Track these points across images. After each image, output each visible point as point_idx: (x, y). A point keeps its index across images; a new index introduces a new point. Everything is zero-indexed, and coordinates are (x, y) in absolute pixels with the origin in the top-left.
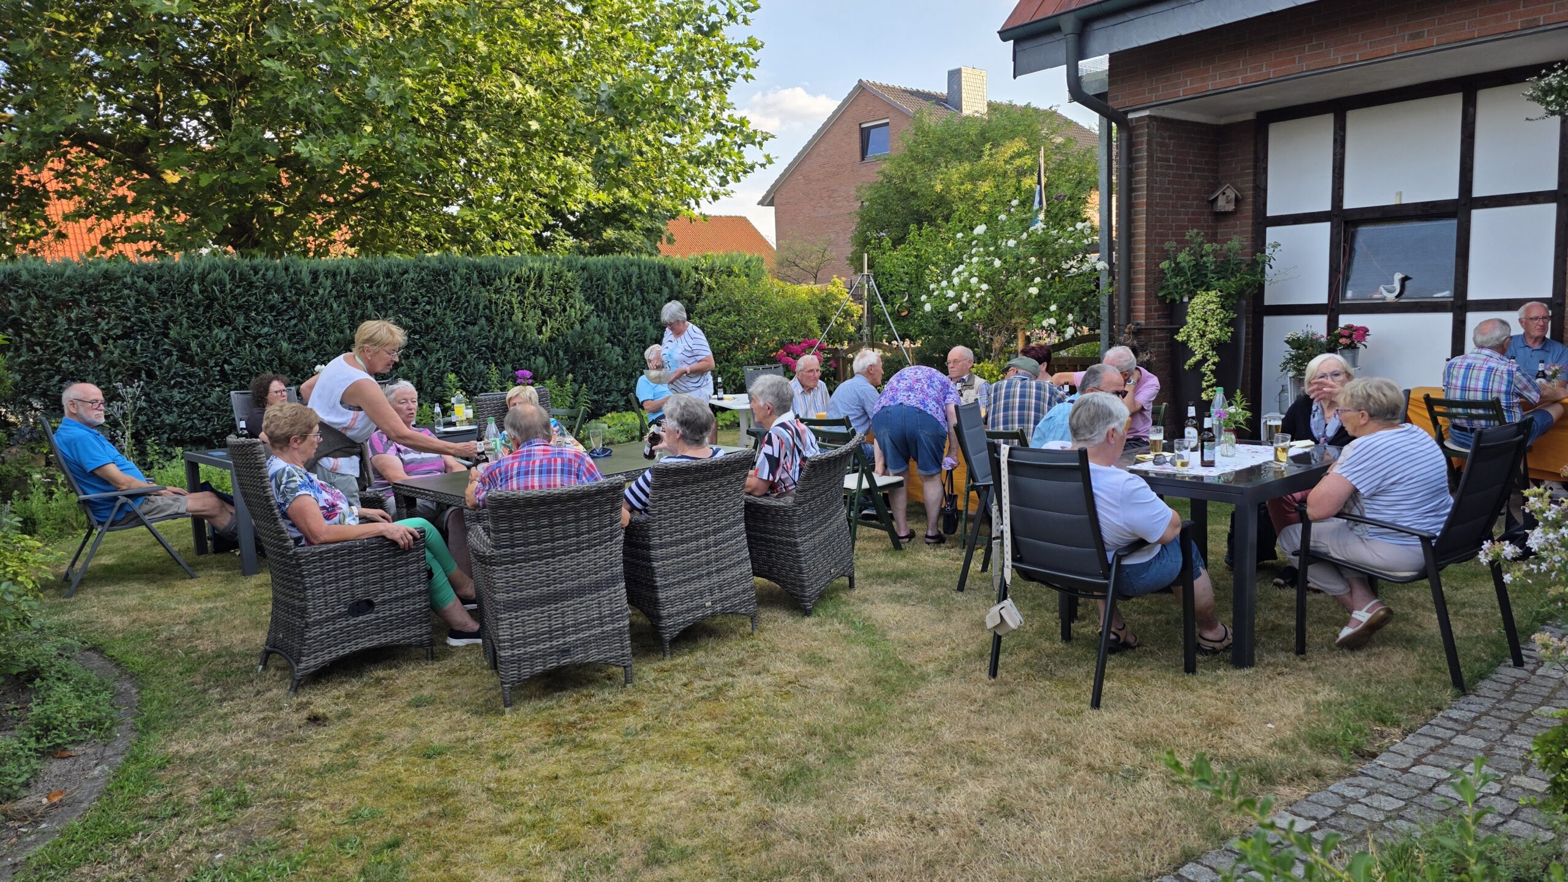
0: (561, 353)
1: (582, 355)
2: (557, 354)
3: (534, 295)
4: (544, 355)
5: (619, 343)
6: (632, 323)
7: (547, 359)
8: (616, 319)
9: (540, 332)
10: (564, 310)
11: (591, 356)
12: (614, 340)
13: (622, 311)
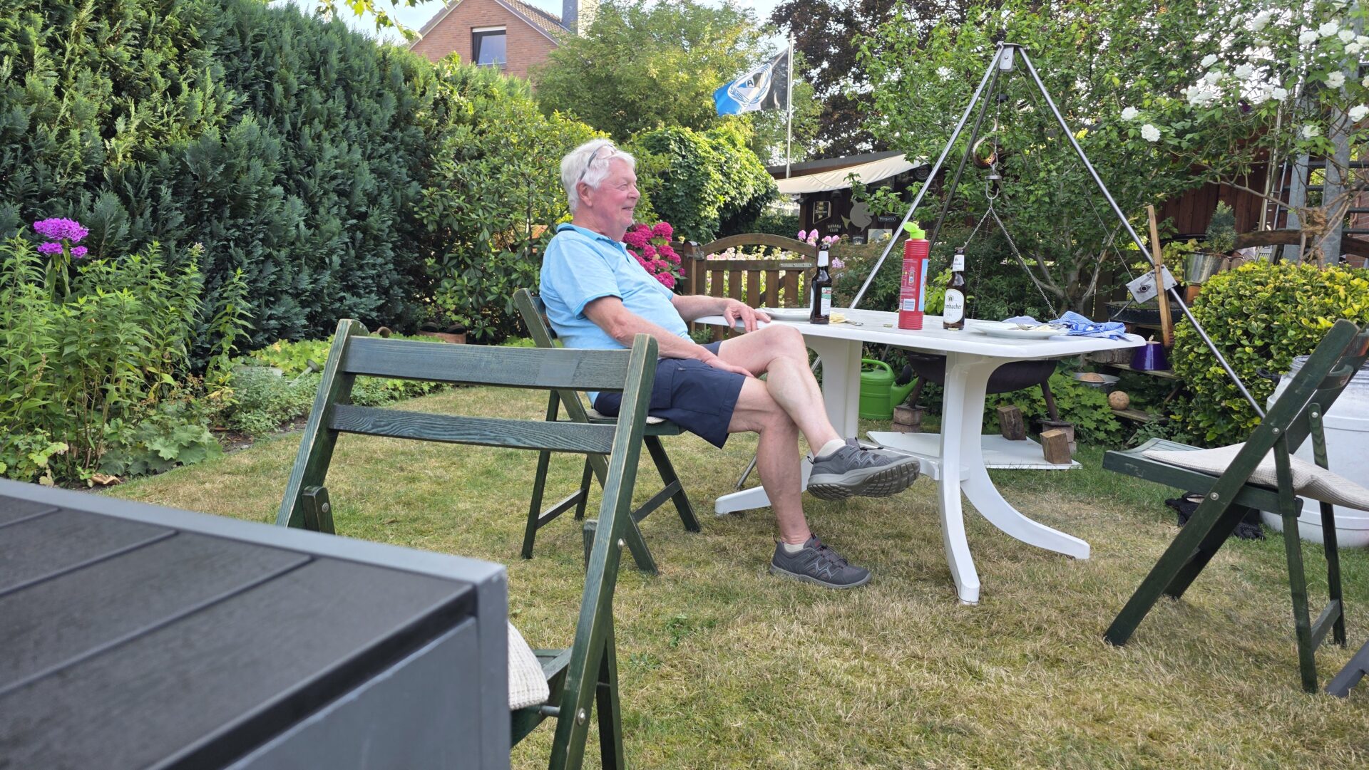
0: (166, 192)
1: (218, 205)
2: (155, 195)
3: (93, 34)
4: (119, 190)
5: (301, 190)
6: (330, 151)
7: (125, 200)
8: (294, 136)
9: (109, 132)
10: (174, 90)
11: (240, 208)
12: (291, 181)
13: (309, 121)
